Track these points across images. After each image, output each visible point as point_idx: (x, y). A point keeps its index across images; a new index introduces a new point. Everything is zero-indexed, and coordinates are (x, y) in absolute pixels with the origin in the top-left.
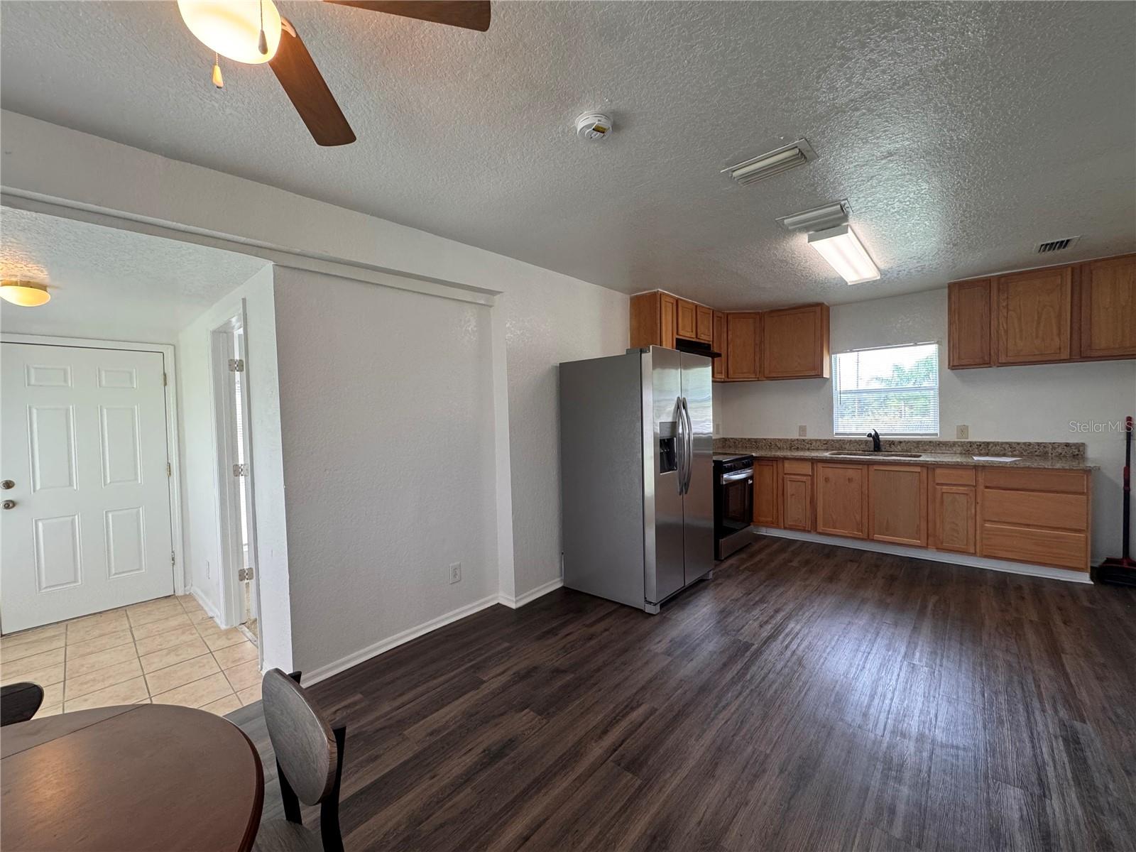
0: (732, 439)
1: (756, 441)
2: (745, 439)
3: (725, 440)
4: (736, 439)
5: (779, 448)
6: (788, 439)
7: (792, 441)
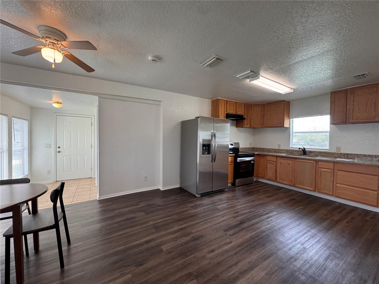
0: (256, 148)
1: (263, 149)
2: (260, 148)
3: (253, 148)
4: (257, 148)
5: (271, 152)
6: (274, 149)
7: (275, 149)
